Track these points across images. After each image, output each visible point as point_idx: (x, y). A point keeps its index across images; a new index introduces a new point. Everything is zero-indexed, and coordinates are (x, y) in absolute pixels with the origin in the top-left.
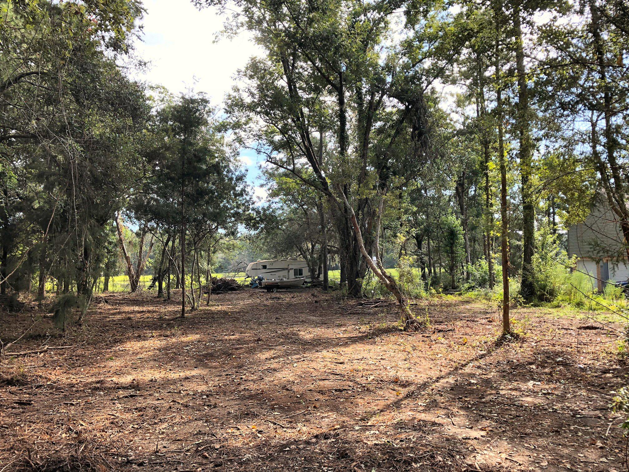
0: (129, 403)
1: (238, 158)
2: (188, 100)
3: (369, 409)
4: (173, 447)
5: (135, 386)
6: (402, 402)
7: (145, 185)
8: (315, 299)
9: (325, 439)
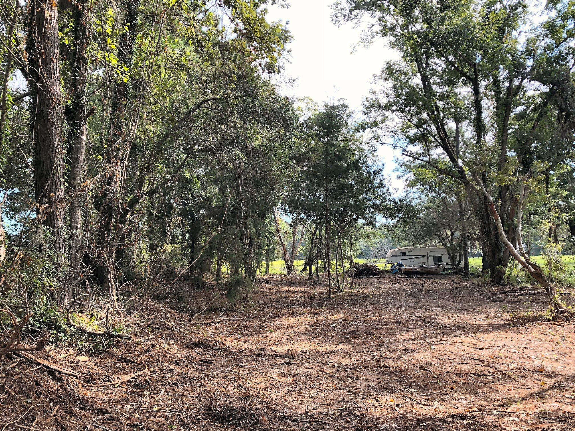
0: (285, 369)
1: (375, 154)
2: (330, 107)
3: (509, 396)
4: (321, 410)
5: (289, 355)
6: (546, 393)
7: (295, 184)
8: (455, 285)
9: (461, 419)
